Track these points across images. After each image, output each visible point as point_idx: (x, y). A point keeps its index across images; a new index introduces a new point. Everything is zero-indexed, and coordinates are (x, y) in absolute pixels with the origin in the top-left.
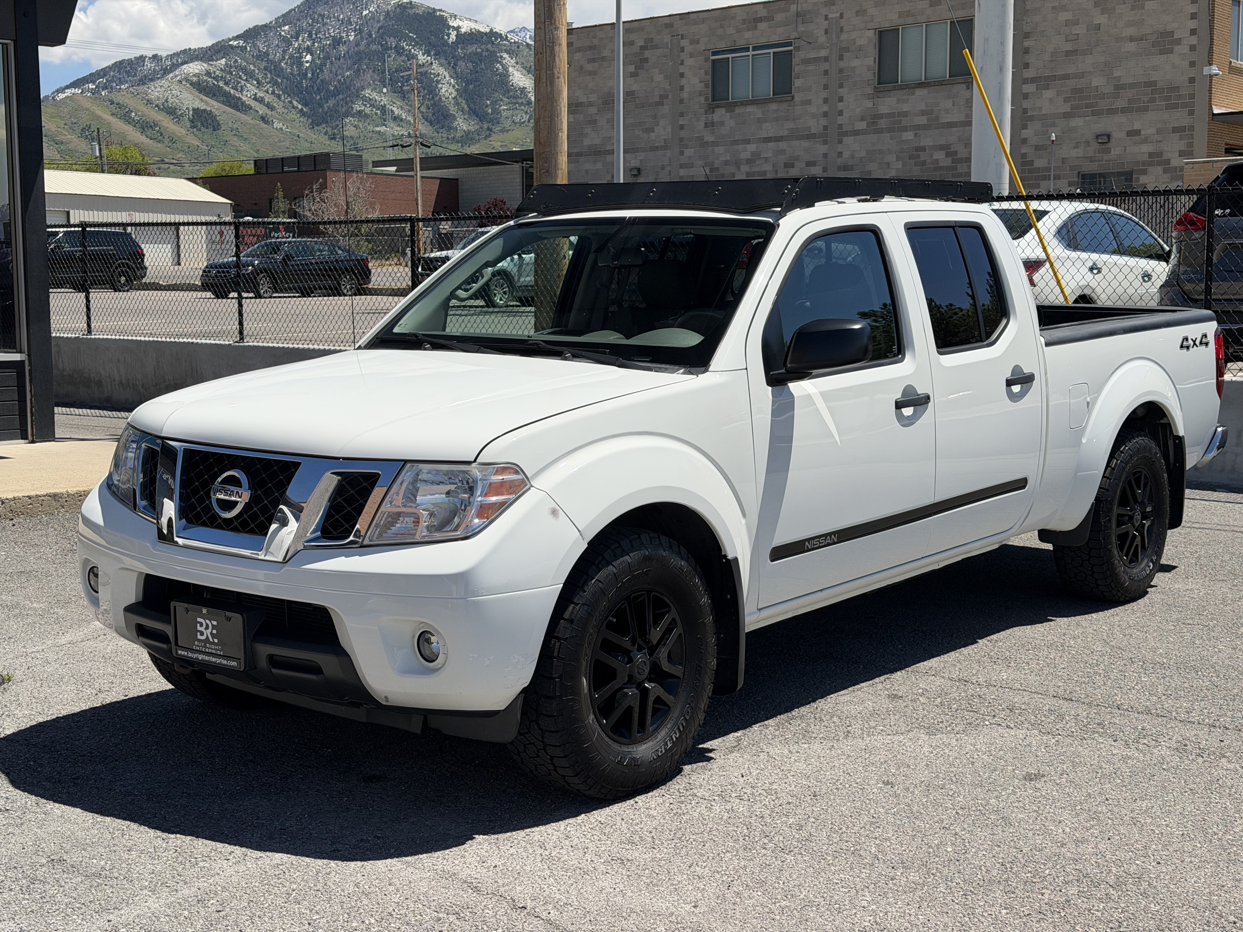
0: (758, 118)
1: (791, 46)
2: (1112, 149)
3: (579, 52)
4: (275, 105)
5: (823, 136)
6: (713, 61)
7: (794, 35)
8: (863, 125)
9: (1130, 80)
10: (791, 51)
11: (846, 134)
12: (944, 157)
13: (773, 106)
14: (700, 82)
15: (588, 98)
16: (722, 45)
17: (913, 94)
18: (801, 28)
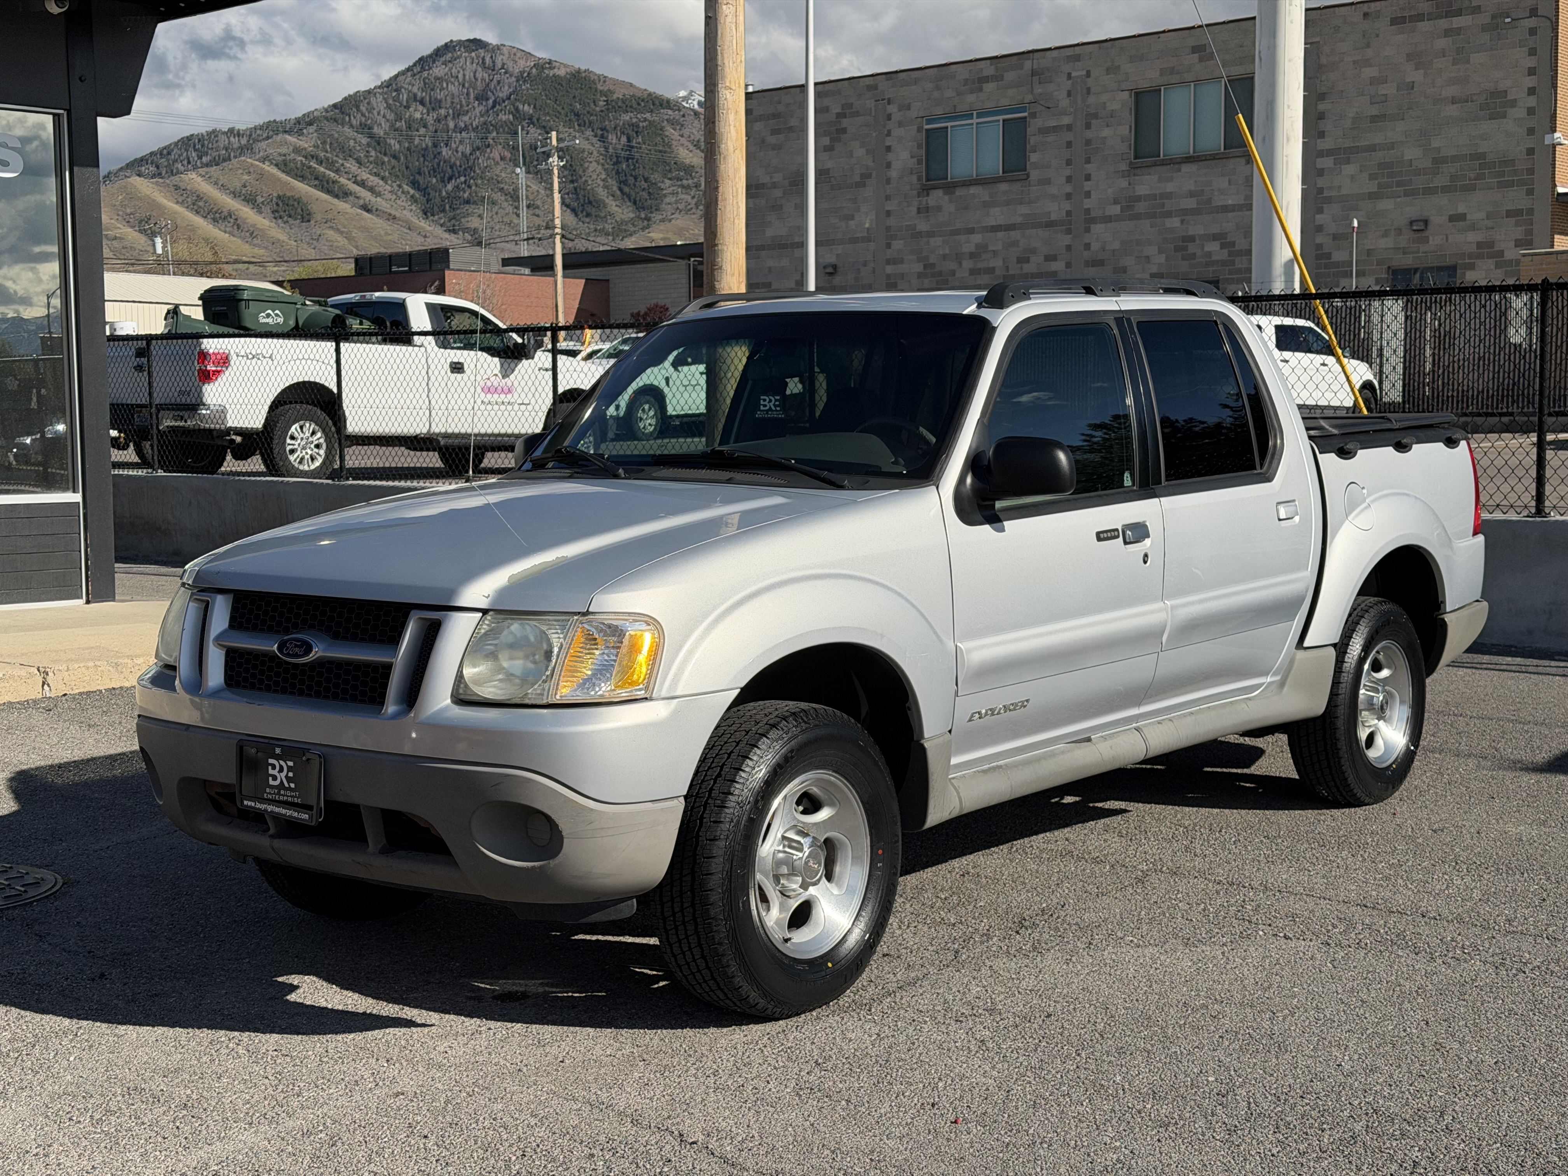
0: (984, 202)
1: (1025, 111)
2: (1431, 238)
3: (760, 120)
4: (381, 189)
5: (1066, 224)
6: (927, 130)
7: (1029, 98)
8: (1116, 210)
9: (1453, 152)
10: (1025, 118)
11: (1094, 221)
12: (1218, 248)
13: (1003, 187)
14: (912, 157)
15: (771, 178)
16: (939, 111)
17: (1179, 171)
18: (1038, 90)
